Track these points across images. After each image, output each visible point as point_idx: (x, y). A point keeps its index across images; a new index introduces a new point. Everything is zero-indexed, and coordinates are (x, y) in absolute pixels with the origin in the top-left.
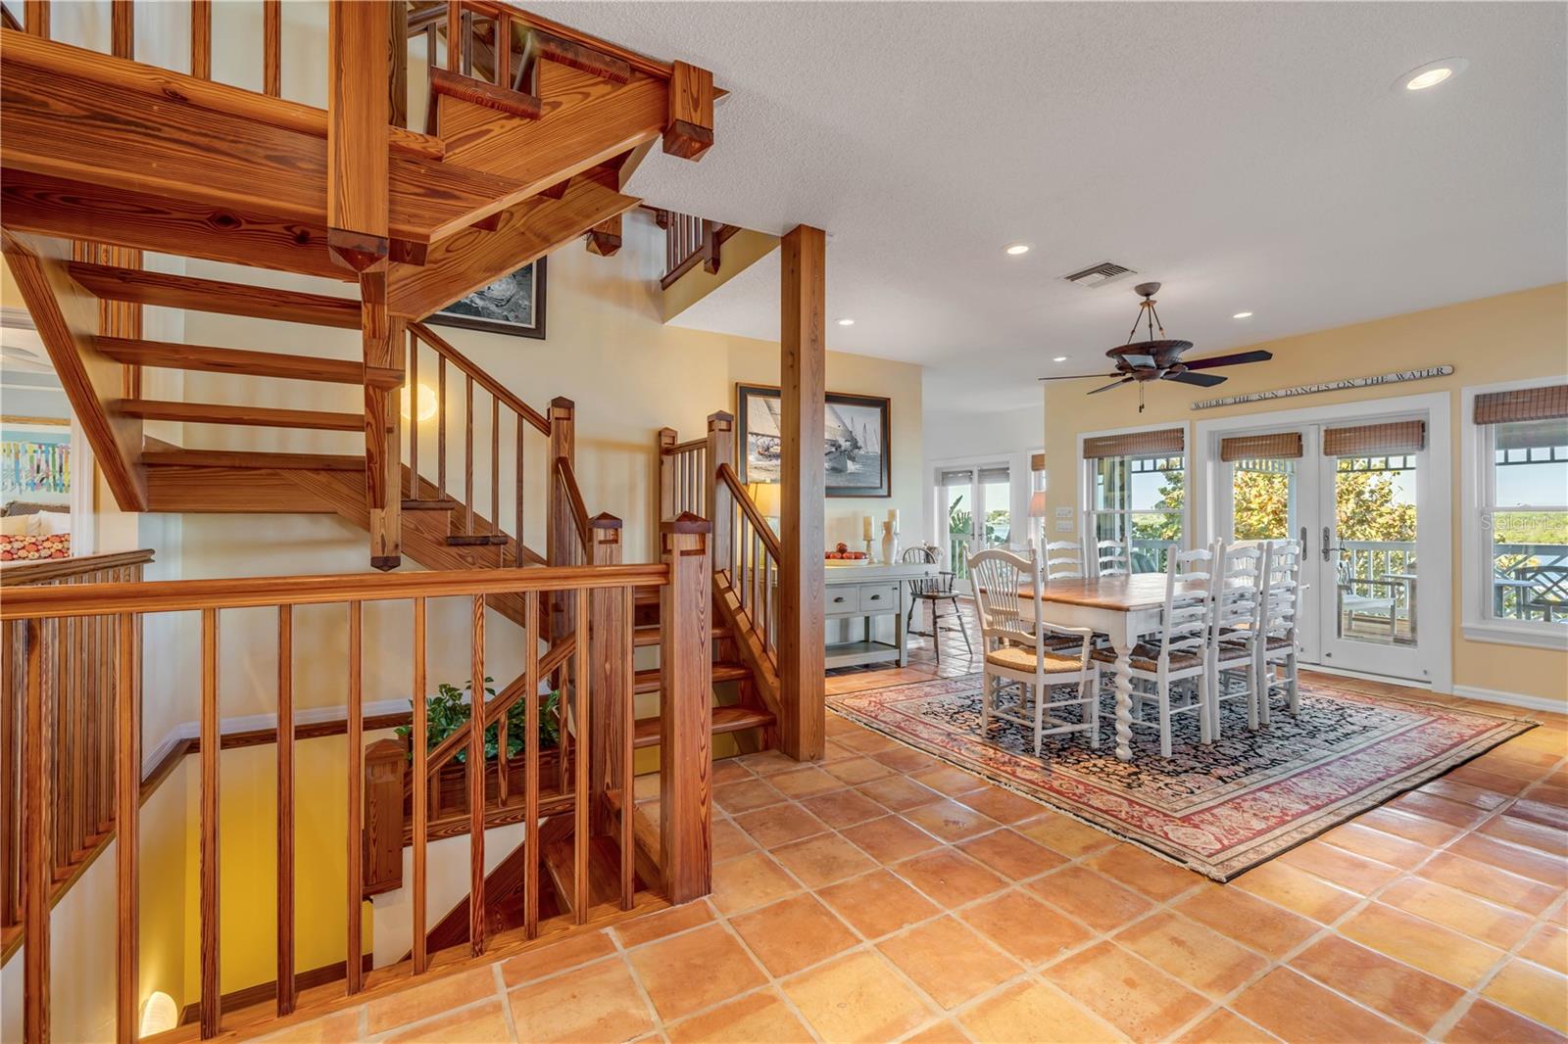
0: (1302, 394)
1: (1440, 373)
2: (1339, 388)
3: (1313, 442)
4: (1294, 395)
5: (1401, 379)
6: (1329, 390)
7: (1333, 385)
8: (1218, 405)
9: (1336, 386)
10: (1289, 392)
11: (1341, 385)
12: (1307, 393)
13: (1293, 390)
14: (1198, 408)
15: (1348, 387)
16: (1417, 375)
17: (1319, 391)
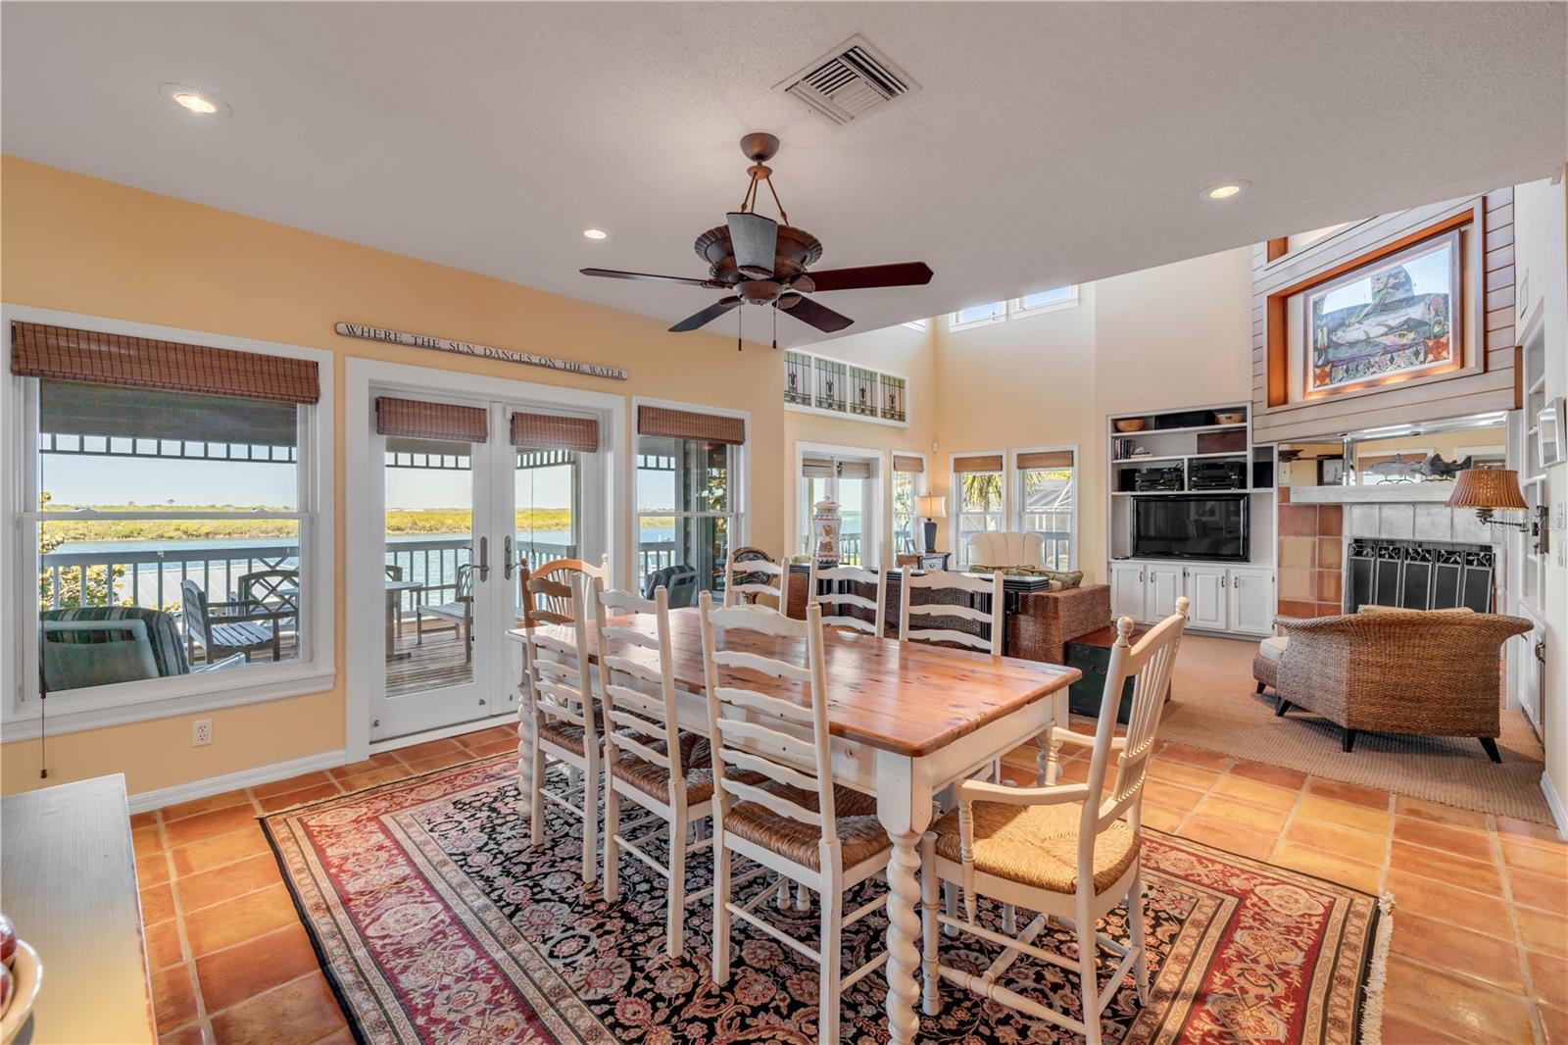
0: (503, 359)
1: (620, 378)
2: (540, 365)
3: (499, 425)
4: (494, 358)
5: (593, 374)
6: (530, 363)
7: (535, 360)
8: (387, 340)
9: (538, 362)
10: (488, 353)
11: (543, 362)
12: (508, 360)
13: (494, 351)
14: (351, 334)
15: (549, 367)
16: (605, 372)
17: (521, 362)
